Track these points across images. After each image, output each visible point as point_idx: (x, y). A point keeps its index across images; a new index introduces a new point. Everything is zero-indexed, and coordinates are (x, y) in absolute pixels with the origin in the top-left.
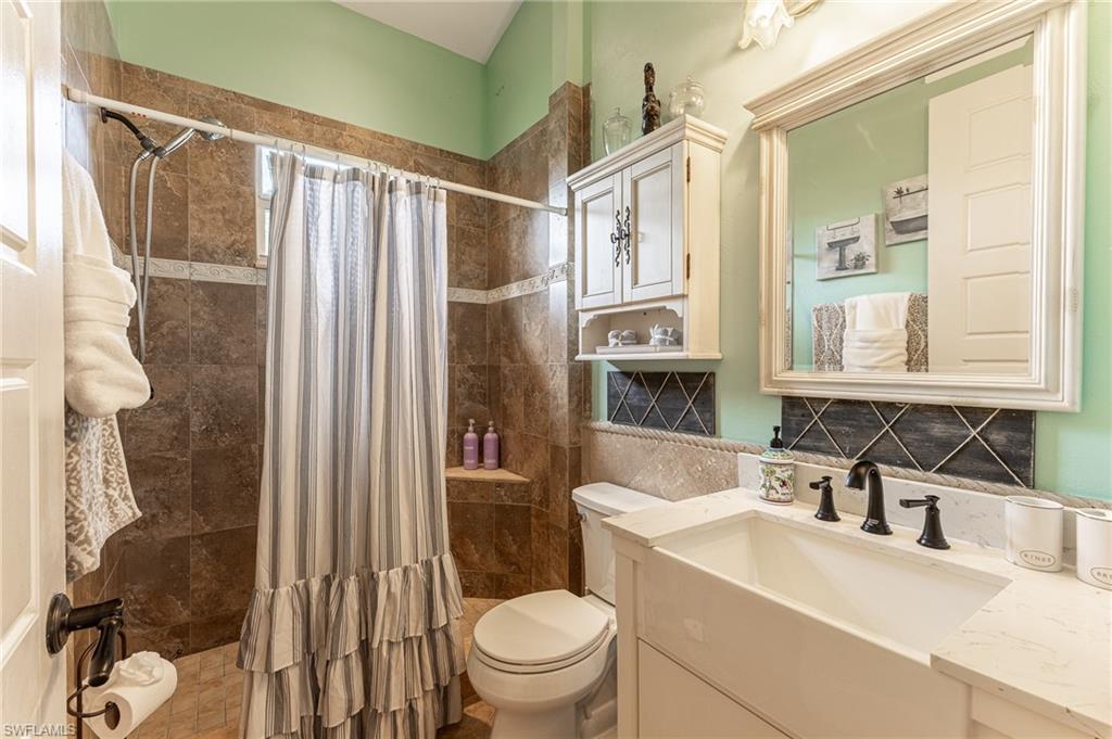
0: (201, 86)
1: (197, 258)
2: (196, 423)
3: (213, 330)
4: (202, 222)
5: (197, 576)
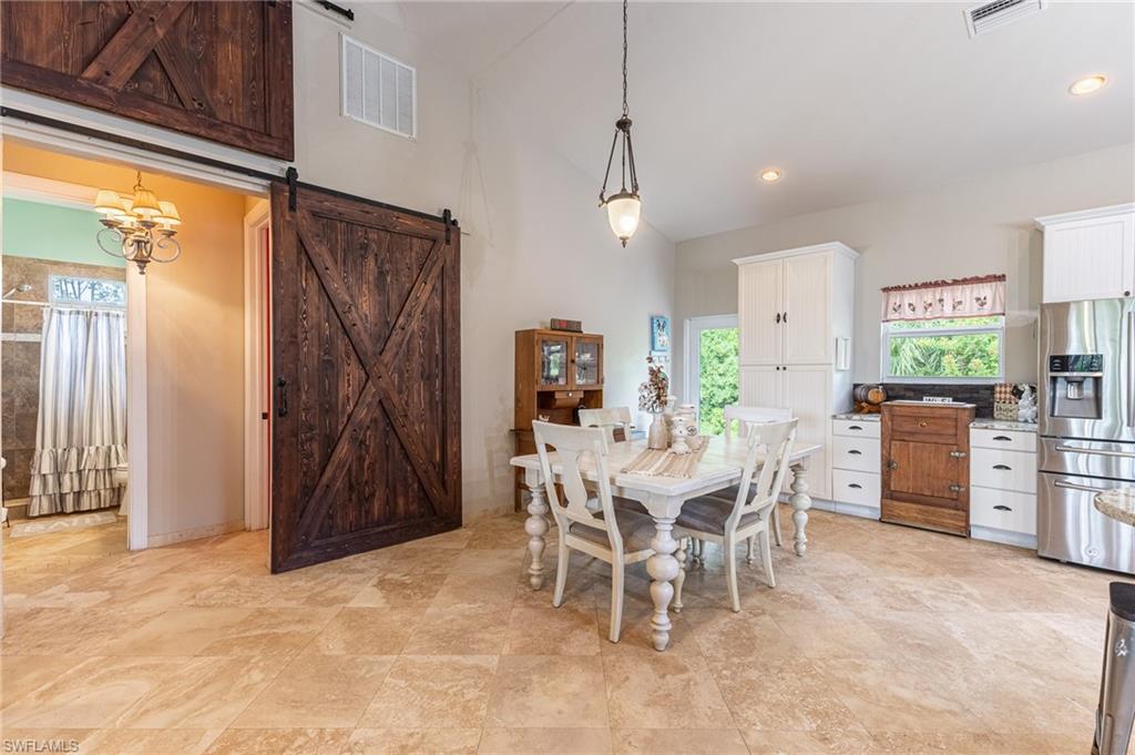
0: (20, 258)
1: (18, 331)
2: (18, 402)
3: (26, 362)
4: (21, 316)
5: (19, 467)
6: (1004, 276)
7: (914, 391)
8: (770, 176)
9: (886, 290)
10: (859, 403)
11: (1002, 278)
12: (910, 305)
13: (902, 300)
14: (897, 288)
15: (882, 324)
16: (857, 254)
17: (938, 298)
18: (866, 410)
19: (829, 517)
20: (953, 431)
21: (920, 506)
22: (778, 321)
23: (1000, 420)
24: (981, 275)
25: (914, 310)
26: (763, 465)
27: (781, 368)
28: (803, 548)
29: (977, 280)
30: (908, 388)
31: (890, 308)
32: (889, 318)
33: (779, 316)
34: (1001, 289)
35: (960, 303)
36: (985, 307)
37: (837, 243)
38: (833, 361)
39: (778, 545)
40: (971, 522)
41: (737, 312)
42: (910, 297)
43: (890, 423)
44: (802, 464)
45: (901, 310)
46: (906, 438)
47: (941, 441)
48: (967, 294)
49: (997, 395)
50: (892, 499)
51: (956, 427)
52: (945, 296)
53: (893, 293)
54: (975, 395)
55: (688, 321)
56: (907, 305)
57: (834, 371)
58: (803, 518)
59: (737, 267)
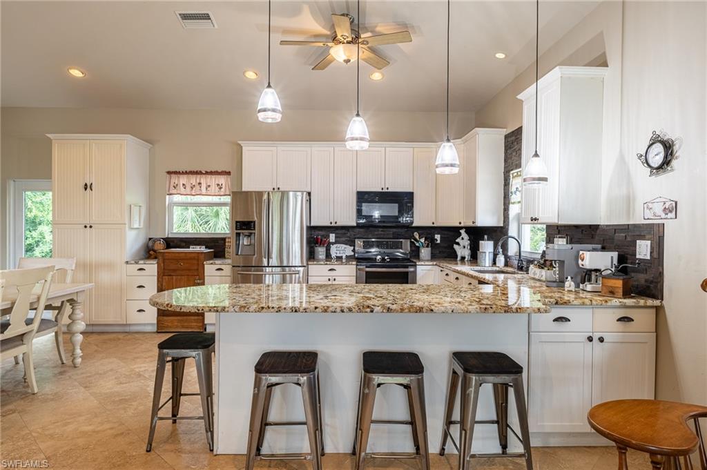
6: (230, 172)
7: (185, 242)
8: (76, 73)
9: (169, 173)
10: (149, 252)
11: (228, 173)
12: (183, 185)
13: (179, 181)
14: (176, 173)
15: (167, 197)
16: (151, 146)
17: (198, 181)
18: (153, 257)
19: (120, 336)
20: (196, 268)
21: (179, 318)
22: (86, 189)
23: (228, 258)
24: (220, 171)
25: (185, 188)
26: (15, 303)
27: (88, 226)
28: (79, 360)
29: (216, 173)
30: (182, 240)
31: (172, 187)
32: (171, 192)
33: (86, 185)
34: (229, 180)
35: (209, 186)
36: (222, 190)
37: (129, 135)
38: (127, 222)
39: (63, 363)
40: (206, 322)
41: (51, 179)
42: (183, 180)
43: (162, 265)
44: (75, 299)
45: (178, 188)
46: (172, 274)
47: (190, 274)
48: (213, 180)
49: (227, 244)
50: (163, 316)
51: (198, 264)
52: (203, 181)
53: (173, 176)
54: (217, 244)
55: (12, 182)
56: (181, 185)
57: (127, 229)
58: (79, 338)
59: (50, 141)
